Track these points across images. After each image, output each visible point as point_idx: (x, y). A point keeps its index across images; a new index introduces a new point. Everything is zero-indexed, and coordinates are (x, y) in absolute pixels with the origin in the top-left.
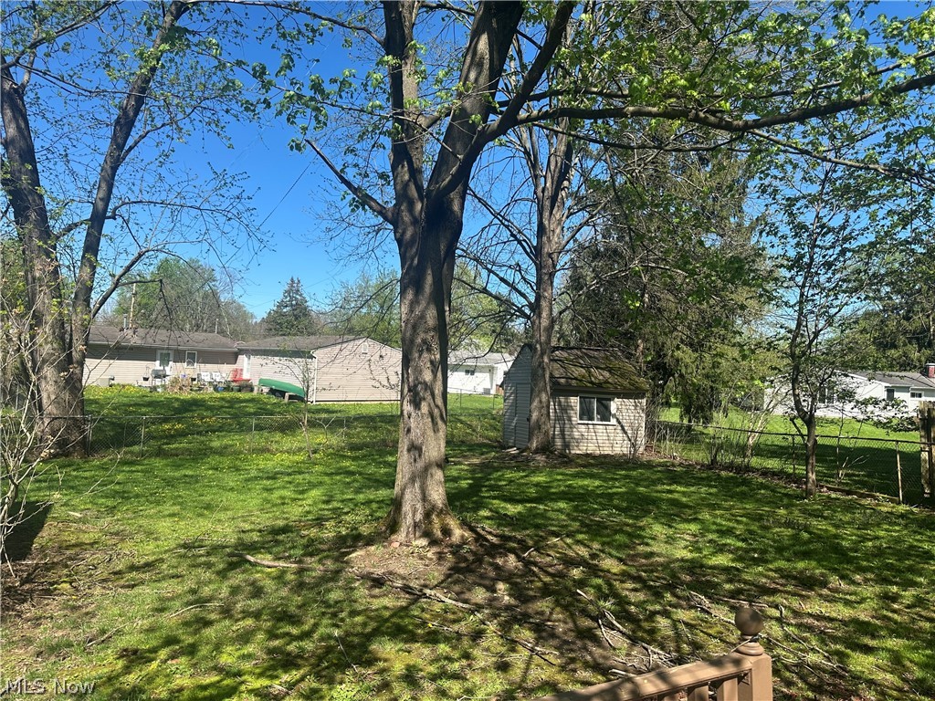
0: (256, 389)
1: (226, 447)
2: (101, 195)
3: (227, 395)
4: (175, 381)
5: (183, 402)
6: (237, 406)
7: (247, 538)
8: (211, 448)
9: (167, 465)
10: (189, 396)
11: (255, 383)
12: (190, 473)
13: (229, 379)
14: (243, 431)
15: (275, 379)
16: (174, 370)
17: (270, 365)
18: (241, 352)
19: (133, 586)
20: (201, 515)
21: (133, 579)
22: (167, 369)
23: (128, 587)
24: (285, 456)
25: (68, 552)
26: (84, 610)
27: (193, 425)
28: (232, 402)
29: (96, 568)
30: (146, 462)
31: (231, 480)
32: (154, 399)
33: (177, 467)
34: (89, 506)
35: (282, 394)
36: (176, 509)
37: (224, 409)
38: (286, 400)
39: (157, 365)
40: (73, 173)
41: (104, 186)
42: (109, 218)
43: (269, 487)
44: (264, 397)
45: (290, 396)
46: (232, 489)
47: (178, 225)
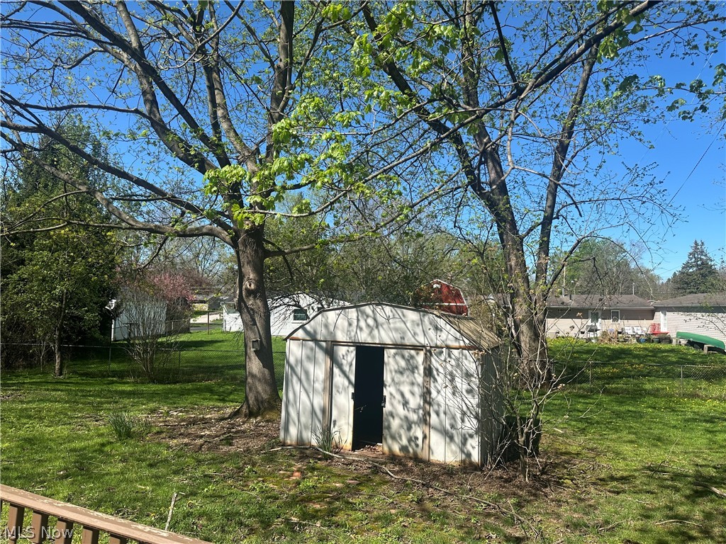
0: (674, 341)
1: (658, 390)
2: (549, 204)
3: (648, 345)
4: (605, 334)
5: (613, 350)
6: (660, 355)
7: (705, 471)
8: (645, 390)
9: (612, 401)
10: (617, 347)
11: (673, 335)
12: (633, 409)
13: (649, 332)
14: (669, 377)
15: (692, 332)
16: (604, 325)
17: (694, 320)
18: (657, 309)
19: (618, 493)
20: (656, 446)
21: (616, 487)
22: (598, 324)
23: (614, 492)
24: (716, 403)
25: (563, 457)
26: (587, 503)
27: (626, 370)
28: (655, 352)
29: (585, 473)
30: (595, 397)
31: (672, 419)
32: (590, 348)
33: (621, 403)
34: (566, 426)
35: (701, 346)
36: (632, 437)
37: (649, 358)
38: (706, 351)
39: (589, 322)
40: (528, 192)
41: (550, 197)
42: (555, 218)
43: (711, 429)
44: (683, 348)
45: (709, 348)
46: (674, 427)
47: (603, 215)
